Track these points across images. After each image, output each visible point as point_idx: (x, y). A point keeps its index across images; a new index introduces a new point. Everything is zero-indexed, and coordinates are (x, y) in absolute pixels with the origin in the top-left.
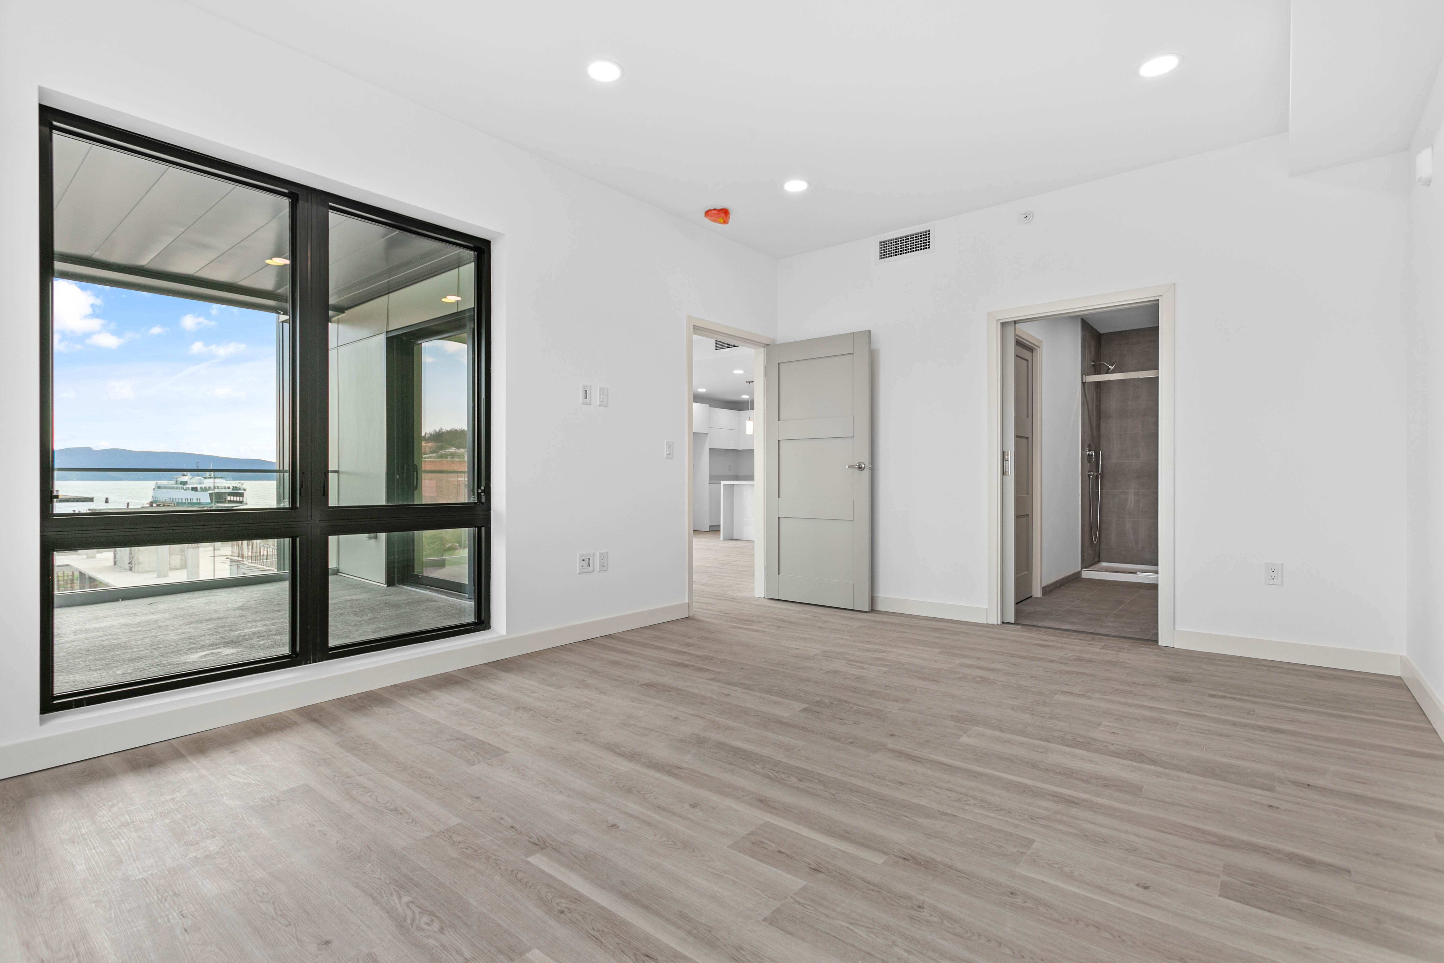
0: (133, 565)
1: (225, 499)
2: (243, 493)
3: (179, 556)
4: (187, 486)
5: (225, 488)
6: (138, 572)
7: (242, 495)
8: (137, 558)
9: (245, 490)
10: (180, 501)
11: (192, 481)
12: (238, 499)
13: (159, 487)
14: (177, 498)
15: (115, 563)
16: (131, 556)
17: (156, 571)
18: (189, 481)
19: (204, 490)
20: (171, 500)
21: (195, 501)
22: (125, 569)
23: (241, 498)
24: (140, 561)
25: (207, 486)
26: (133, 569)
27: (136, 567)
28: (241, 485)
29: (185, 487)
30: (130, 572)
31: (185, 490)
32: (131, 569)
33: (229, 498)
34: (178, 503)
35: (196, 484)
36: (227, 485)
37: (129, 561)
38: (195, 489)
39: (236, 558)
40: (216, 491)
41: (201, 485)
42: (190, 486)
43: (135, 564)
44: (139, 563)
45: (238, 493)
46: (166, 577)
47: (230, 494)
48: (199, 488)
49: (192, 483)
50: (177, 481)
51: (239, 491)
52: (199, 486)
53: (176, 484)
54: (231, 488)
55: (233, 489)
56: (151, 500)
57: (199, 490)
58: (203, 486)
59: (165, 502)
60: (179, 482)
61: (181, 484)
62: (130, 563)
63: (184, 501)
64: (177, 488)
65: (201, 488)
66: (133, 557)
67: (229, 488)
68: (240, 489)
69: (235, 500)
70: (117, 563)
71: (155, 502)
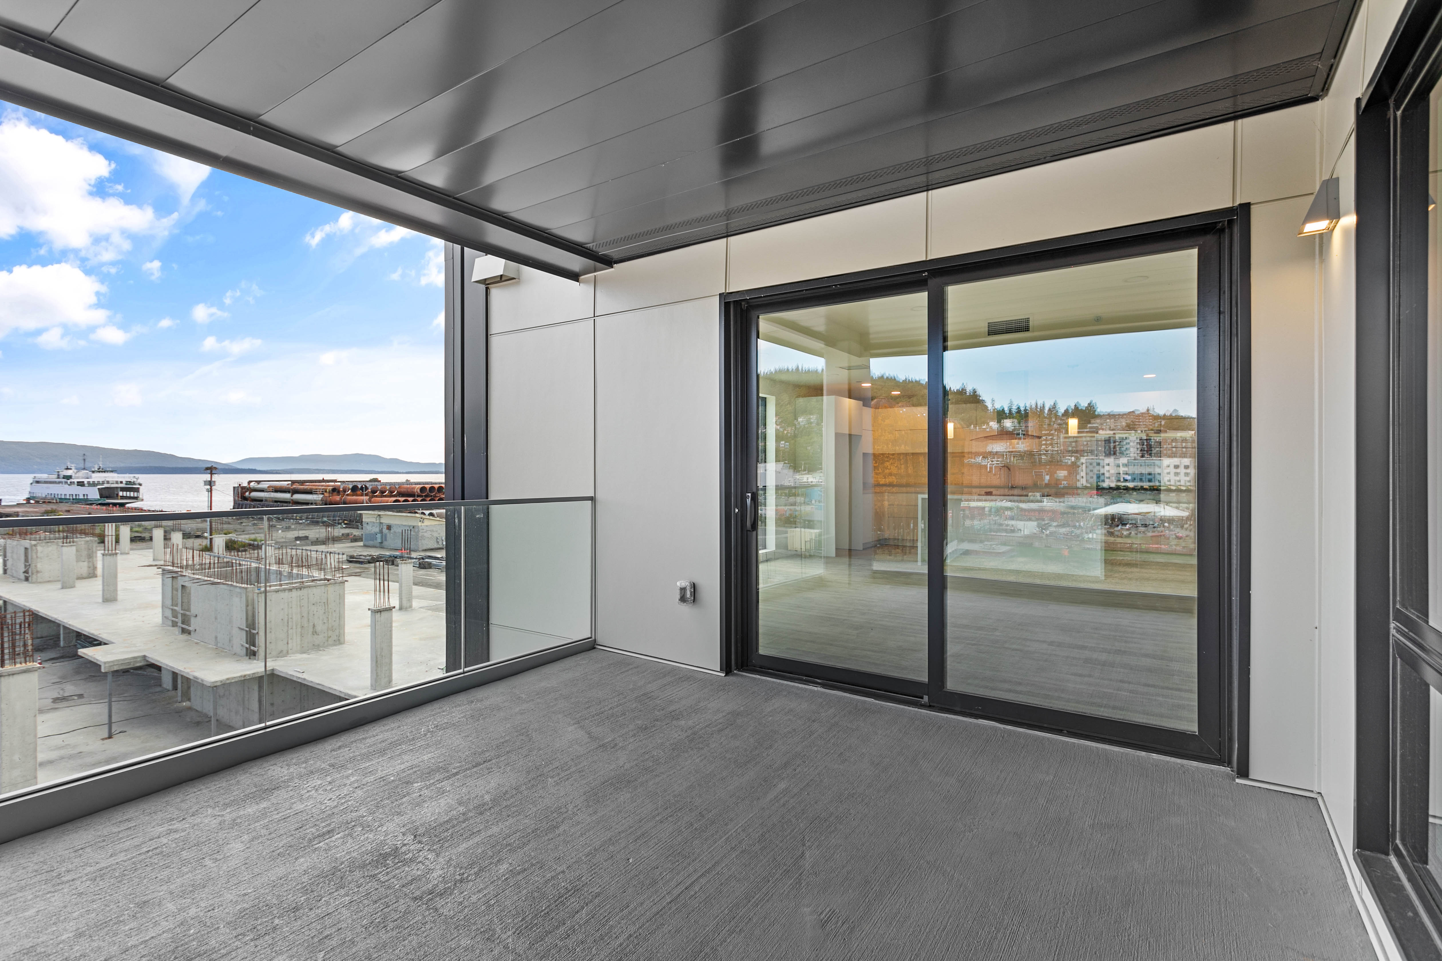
0: (30, 574)
1: (117, 495)
2: (138, 488)
3: (86, 564)
4: (72, 480)
5: (117, 482)
6: (36, 582)
7: (137, 490)
8: (36, 566)
9: (140, 485)
10: (63, 497)
11: (77, 475)
12: (132, 494)
13: (38, 482)
14: (60, 493)
15: (5, 571)
16: (27, 564)
17: (59, 581)
18: (73, 475)
19: (94, 484)
20: (53, 496)
21: (81, 497)
22: (19, 579)
23: (136, 493)
24: (39, 569)
25: (96, 480)
26: (30, 579)
27: (34, 576)
28: (135, 480)
29: (69, 481)
30: (26, 582)
31: (69, 485)
32: (27, 579)
33: (121, 494)
34: (61, 499)
35: (83, 478)
36: (120, 480)
37: (24, 570)
38: (81, 484)
39: (170, 568)
40: (106, 485)
41: (88, 480)
42: (76, 481)
43: (32, 574)
44: (38, 572)
45: (132, 488)
46: (72, 587)
47: (123, 489)
48: (86, 483)
49: (78, 478)
50: (58, 475)
51: (134, 486)
52: (86, 481)
53: (58, 478)
54: (124, 482)
55: (126, 484)
56: (27, 496)
57: (87, 485)
58: (91, 480)
59: (45, 498)
60: (62, 476)
61: (64, 478)
62: (26, 572)
63: (68, 497)
64: (59, 483)
65: (89, 483)
66: (30, 565)
67: (121, 482)
68: (134, 484)
69: (128, 495)
70: (8, 571)
71: (33, 498)
